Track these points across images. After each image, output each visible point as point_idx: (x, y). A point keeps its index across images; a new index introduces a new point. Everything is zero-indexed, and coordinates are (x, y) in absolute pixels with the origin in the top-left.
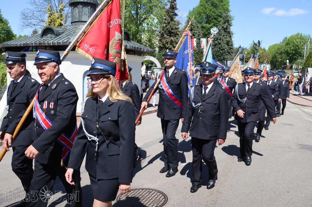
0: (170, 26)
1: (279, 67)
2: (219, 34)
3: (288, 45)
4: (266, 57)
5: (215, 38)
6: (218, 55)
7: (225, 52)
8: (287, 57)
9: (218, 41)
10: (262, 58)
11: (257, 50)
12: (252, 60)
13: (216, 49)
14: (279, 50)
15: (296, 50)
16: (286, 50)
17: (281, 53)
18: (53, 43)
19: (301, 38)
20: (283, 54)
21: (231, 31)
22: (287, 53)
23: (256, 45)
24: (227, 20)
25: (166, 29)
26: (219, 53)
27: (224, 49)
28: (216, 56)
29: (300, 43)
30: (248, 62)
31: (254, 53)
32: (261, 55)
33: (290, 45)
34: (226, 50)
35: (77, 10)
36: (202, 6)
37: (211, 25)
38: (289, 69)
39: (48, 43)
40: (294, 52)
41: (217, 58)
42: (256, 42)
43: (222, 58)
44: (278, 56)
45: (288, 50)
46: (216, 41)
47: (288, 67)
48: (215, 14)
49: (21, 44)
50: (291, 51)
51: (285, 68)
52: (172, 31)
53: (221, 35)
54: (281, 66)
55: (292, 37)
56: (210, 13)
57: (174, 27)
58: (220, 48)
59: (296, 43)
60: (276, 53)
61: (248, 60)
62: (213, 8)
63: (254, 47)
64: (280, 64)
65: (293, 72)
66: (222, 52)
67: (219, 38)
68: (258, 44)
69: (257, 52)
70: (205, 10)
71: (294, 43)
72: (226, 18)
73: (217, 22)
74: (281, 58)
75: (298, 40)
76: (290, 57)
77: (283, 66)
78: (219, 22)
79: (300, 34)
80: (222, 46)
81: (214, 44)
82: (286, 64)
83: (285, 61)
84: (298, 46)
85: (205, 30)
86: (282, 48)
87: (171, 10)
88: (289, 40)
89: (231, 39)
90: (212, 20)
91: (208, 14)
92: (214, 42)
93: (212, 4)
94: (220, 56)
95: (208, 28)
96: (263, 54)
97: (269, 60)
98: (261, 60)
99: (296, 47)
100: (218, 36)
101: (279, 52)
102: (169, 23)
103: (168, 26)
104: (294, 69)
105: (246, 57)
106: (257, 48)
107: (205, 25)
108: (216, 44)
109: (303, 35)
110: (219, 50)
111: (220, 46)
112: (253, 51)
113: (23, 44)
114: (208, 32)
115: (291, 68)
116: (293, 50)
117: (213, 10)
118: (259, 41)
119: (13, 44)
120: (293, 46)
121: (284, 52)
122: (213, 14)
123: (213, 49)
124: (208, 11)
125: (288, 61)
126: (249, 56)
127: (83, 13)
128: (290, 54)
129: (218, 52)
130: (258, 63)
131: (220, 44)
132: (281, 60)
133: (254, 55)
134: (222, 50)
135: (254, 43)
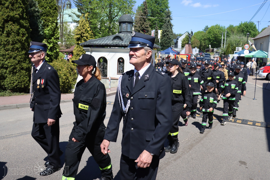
0: (145, 25)
1: (203, 50)
2: (167, 27)
3: (210, 33)
4: (196, 43)
5: (164, 31)
6: (166, 43)
7: (171, 41)
8: (209, 42)
9: (167, 33)
10: (194, 44)
11: (191, 38)
12: (187, 46)
13: (165, 38)
14: (203, 37)
15: (215, 37)
16: (208, 37)
17: (205, 40)
18: (124, 44)
19: (219, 28)
20: (206, 40)
21: (172, 23)
22: (209, 40)
23: (190, 34)
24: (169, 15)
25: (141, 27)
26: (167, 42)
27: (170, 39)
28: (165, 43)
29: (218, 32)
30: (184, 47)
31: (188, 40)
32: (193, 42)
33: (211, 33)
34: (172, 39)
35: (124, 26)
36: (148, 3)
37: (155, 18)
38: (211, 52)
39: (122, 44)
40: (214, 39)
41: (166, 45)
42: (190, 33)
43: (169, 45)
44: (202, 42)
45: (209, 37)
46: (165, 33)
47: (210, 51)
48: (159, 10)
49: (103, 44)
50: (212, 38)
51: (208, 51)
52: (145, 29)
53: (169, 28)
54: (205, 49)
55: (212, 27)
56: (154, 9)
57: (147, 26)
58: (168, 38)
59: (215, 32)
60: (201, 39)
61: (184, 45)
62: (156, 5)
63: (188, 36)
64: (204, 48)
65: (215, 55)
66: (169, 41)
67: (167, 31)
68: (191, 34)
69: (190, 40)
70: (150, 6)
71: (214, 31)
72: (168, 14)
73: (160, 16)
74: (205, 43)
75: (217, 30)
76: (211, 42)
77: (206, 49)
78: (162, 16)
79: (218, 25)
80: (169, 36)
81: (163, 35)
82: (208, 47)
83: (208, 46)
84: (217, 34)
85: (151, 22)
86: (205, 36)
87: (144, 15)
88: (210, 30)
89: (172, 30)
90: (156, 14)
91: (153, 10)
92: (164, 34)
93: (155, 2)
94: (168, 44)
95: (153, 20)
96: (195, 41)
97: (198, 45)
98: (193, 46)
99: (215, 35)
100: (167, 29)
101: (203, 39)
102: (143, 24)
103: (143, 26)
104: (215, 52)
105: (183, 44)
106: (191, 37)
107: (150, 18)
108: (165, 35)
109: (220, 26)
110: (167, 39)
111: (168, 36)
112: (187, 39)
113: (105, 44)
114: (154, 24)
115: (213, 51)
116: (213, 37)
117: (157, 7)
118: (192, 32)
119: (98, 44)
120: (213, 34)
121: (207, 39)
122: (157, 9)
123: (163, 38)
124: (153, 7)
125: (210, 46)
126: (185, 43)
127: (128, 27)
128: (211, 40)
129: (167, 40)
130: (191, 48)
131: (168, 35)
132: (204, 44)
133: (188, 42)
134: (169, 39)
135: (189, 33)
